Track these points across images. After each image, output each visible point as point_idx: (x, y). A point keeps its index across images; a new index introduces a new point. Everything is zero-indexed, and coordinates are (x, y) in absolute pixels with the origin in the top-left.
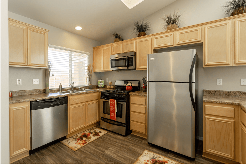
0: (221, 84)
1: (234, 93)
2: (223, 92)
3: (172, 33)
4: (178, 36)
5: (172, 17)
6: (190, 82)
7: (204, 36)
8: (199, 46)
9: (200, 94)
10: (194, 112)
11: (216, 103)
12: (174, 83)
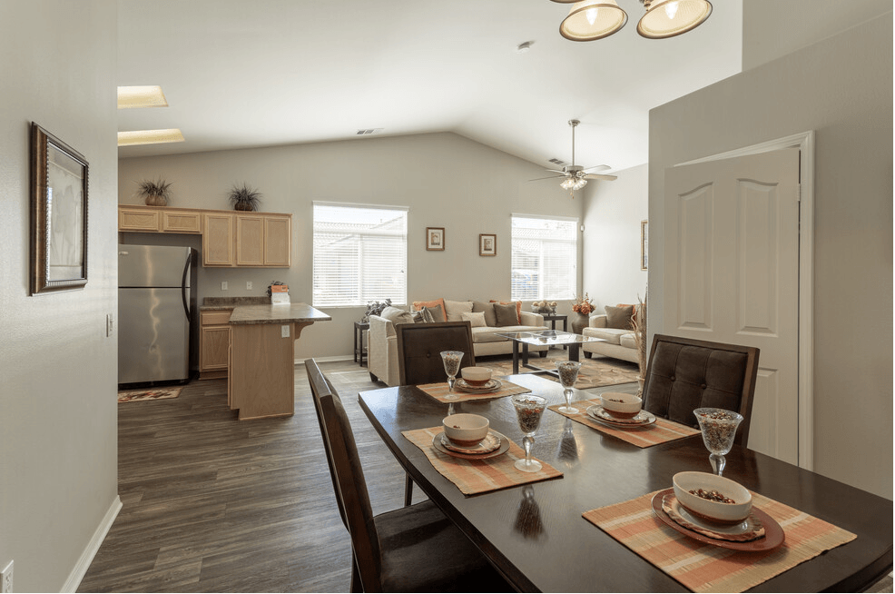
0: (226, 288)
1: (239, 299)
2: (228, 298)
3: (157, 212)
4: (166, 219)
5: (156, 185)
6: (184, 287)
7: (203, 226)
8: (196, 238)
9: (199, 302)
10: (188, 323)
11: (214, 310)
12: (153, 289)
